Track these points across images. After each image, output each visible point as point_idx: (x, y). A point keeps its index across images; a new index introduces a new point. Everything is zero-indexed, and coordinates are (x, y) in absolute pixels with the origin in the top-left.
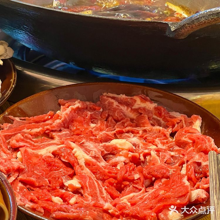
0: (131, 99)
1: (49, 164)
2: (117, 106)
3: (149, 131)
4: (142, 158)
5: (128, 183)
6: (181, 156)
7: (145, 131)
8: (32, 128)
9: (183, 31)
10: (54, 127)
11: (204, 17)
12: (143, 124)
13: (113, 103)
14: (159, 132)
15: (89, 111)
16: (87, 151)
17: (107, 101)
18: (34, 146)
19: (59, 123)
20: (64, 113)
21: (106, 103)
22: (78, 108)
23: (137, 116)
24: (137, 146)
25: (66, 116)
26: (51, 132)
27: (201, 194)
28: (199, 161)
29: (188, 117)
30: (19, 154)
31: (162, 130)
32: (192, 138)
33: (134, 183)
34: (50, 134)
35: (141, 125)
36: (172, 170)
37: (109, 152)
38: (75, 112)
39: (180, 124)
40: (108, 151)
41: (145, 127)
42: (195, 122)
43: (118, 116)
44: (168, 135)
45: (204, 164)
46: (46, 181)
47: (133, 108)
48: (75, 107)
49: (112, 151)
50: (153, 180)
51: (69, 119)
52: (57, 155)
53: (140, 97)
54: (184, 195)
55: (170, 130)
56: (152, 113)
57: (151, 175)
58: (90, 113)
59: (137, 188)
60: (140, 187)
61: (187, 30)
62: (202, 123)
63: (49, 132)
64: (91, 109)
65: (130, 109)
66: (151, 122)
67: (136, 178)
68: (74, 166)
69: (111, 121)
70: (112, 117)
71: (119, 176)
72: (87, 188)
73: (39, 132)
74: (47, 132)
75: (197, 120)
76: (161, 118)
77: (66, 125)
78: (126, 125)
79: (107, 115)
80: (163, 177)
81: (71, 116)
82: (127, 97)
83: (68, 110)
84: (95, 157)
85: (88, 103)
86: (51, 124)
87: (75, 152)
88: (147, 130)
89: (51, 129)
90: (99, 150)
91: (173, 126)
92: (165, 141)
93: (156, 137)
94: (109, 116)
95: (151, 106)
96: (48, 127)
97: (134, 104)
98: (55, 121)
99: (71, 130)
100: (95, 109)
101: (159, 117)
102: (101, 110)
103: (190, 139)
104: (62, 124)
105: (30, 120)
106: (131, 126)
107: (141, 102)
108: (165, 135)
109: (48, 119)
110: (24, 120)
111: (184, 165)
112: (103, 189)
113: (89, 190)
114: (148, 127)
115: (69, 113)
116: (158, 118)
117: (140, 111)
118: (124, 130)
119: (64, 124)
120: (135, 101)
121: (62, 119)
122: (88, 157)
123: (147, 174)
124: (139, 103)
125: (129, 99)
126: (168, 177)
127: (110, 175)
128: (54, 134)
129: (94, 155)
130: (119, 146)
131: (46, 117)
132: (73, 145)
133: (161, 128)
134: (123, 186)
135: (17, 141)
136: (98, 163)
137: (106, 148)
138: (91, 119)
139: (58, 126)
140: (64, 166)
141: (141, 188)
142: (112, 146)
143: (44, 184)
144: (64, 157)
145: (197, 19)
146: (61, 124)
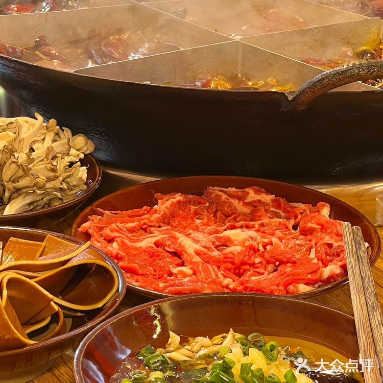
0: (242, 192)
1: (152, 255)
2: (227, 199)
3: (267, 224)
4: (261, 248)
5: (247, 267)
6: (308, 242)
7: (262, 225)
8: (127, 223)
9: (303, 98)
10: (152, 222)
11: (326, 77)
12: (259, 217)
13: (220, 196)
14: (280, 224)
15: (192, 205)
16: (196, 241)
17: (214, 194)
18: (131, 239)
19: (158, 218)
20: (164, 206)
21: (213, 196)
22: (179, 202)
23: (250, 210)
24: (254, 239)
25: (166, 210)
26: (149, 228)
27: (335, 270)
28: (330, 242)
29: (313, 206)
30: (115, 245)
31: (283, 221)
32: (320, 222)
33: (255, 267)
34: (148, 230)
35: (257, 218)
36: (299, 255)
37: (221, 244)
38: (176, 207)
39: (303, 214)
40: (220, 242)
41: (261, 220)
42: (322, 210)
43: (228, 210)
44: (291, 227)
45: (335, 245)
46: (150, 269)
47: (245, 201)
48: (175, 200)
49: (224, 243)
50: (277, 265)
51: (170, 214)
52: (160, 245)
53: (254, 188)
54: (315, 272)
55: (292, 221)
56: (269, 206)
57: (275, 259)
58: (193, 207)
59: (258, 273)
60: (262, 271)
61: (307, 96)
62: (330, 211)
63: (146, 228)
64: (195, 203)
65: (242, 203)
66: (269, 215)
67: (256, 262)
68: (182, 255)
69: (220, 217)
70: (221, 211)
71: (236, 261)
72: (200, 272)
73: (135, 227)
74: (144, 226)
75: (323, 207)
76: (280, 210)
77: (166, 220)
78: (238, 219)
79: (214, 210)
80: (288, 262)
81: (171, 211)
82: (237, 190)
83: (168, 204)
84: (205, 247)
85: (191, 196)
86: (148, 218)
87: (182, 241)
88: (265, 224)
89: (148, 224)
90: (209, 241)
91: (296, 217)
92: (287, 232)
93: (277, 229)
94: (217, 211)
95: (268, 198)
96: (145, 221)
97: (247, 197)
98: (153, 216)
99: (172, 226)
100: (200, 203)
101: (278, 209)
102: (207, 204)
103: (318, 224)
104: (162, 218)
105: (123, 214)
106: (245, 220)
107: (255, 194)
108: (287, 228)
109: (143, 214)
110: (116, 214)
111: (312, 250)
112: (219, 274)
113: (203, 274)
114: (265, 220)
115: (169, 206)
116: (277, 211)
117: (254, 204)
118: (236, 224)
119: (164, 219)
120: (248, 193)
121: (162, 213)
122: (198, 247)
123: (269, 258)
124: (252, 196)
125: (240, 193)
126: (294, 263)
127: (226, 260)
128: (152, 229)
129: (204, 245)
130: (233, 238)
131: (142, 212)
132: (178, 234)
133: (281, 220)
134: (242, 271)
135: (112, 231)
136: (210, 253)
137: (218, 239)
138: (196, 215)
139: (157, 221)
140: (170, 255)
141: (264, 271)
142: (224, 237)
143: (148, 273)
144: (169, 246)
145: (319, 80)
146: (160, 219)
